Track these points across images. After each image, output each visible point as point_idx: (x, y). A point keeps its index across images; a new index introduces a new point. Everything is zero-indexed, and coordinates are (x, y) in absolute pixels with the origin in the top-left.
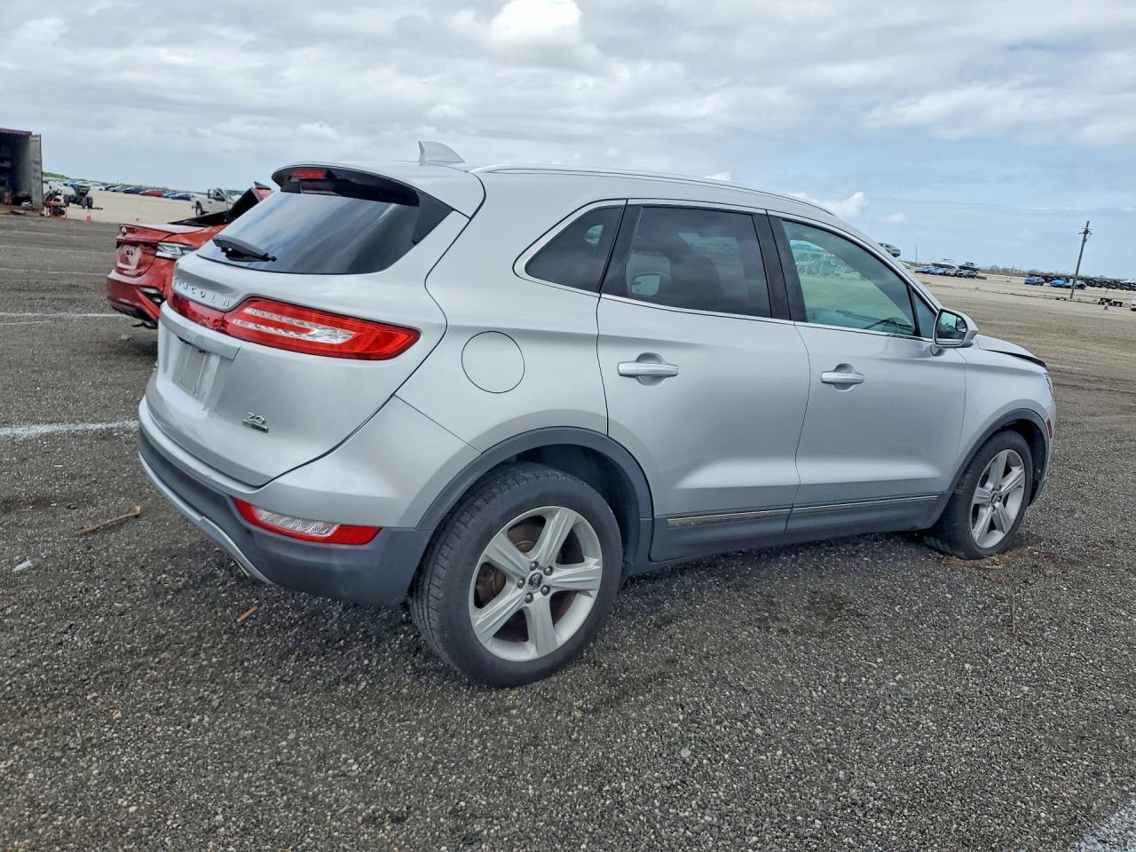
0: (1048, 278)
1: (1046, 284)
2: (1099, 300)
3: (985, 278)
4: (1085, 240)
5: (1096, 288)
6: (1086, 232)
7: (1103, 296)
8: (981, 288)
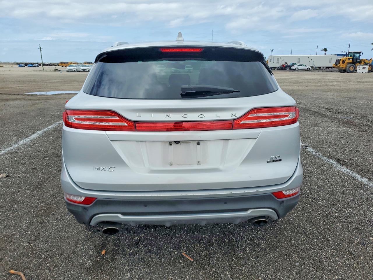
0: (26, 64)
1: (26, 66)
2: (54, 70)
3: (3, 66)
4: (41, 51)
5: (48, 66)
6: (40, 48)
7: (55, 69)
8: (11, 70)
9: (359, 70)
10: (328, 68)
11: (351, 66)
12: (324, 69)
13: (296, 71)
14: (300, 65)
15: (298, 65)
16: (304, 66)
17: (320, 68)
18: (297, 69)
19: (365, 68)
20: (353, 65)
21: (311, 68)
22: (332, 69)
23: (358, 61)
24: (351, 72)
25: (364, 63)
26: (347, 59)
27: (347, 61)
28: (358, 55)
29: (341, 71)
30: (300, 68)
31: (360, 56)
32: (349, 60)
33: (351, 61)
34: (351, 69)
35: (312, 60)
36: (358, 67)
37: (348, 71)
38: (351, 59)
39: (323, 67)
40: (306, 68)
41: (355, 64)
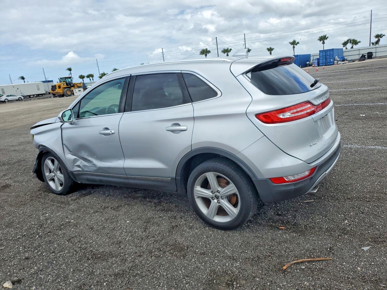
9: (76, 93)
10: (38, 95)
11: (67, 90)
12: (35, 97)
13: (7, 103)
14: (8, 96)
15: (7, 96)
16: (13, 96)
17: (30, 96)
18: (6, 100)
19: (80, 91)
20: (69, 89)
21: (22, 97)
22: (42, 96)
23: (72, 85)
24: (70, 96)
25: (77, 86)
26: (61, 84)
27: (62, 86)
28: (70, 80)
29: (60, 96)
30: (10, 98)
31: (71, 80)
32: (64, 85)
33: (66, 86)
34: (69, 93)
35: (18, 89)
36: (74, 90)
37: (67, 95)
38: (65, 84)
39: (33, 95)
40: (17, 98)
41: (70, 88)
